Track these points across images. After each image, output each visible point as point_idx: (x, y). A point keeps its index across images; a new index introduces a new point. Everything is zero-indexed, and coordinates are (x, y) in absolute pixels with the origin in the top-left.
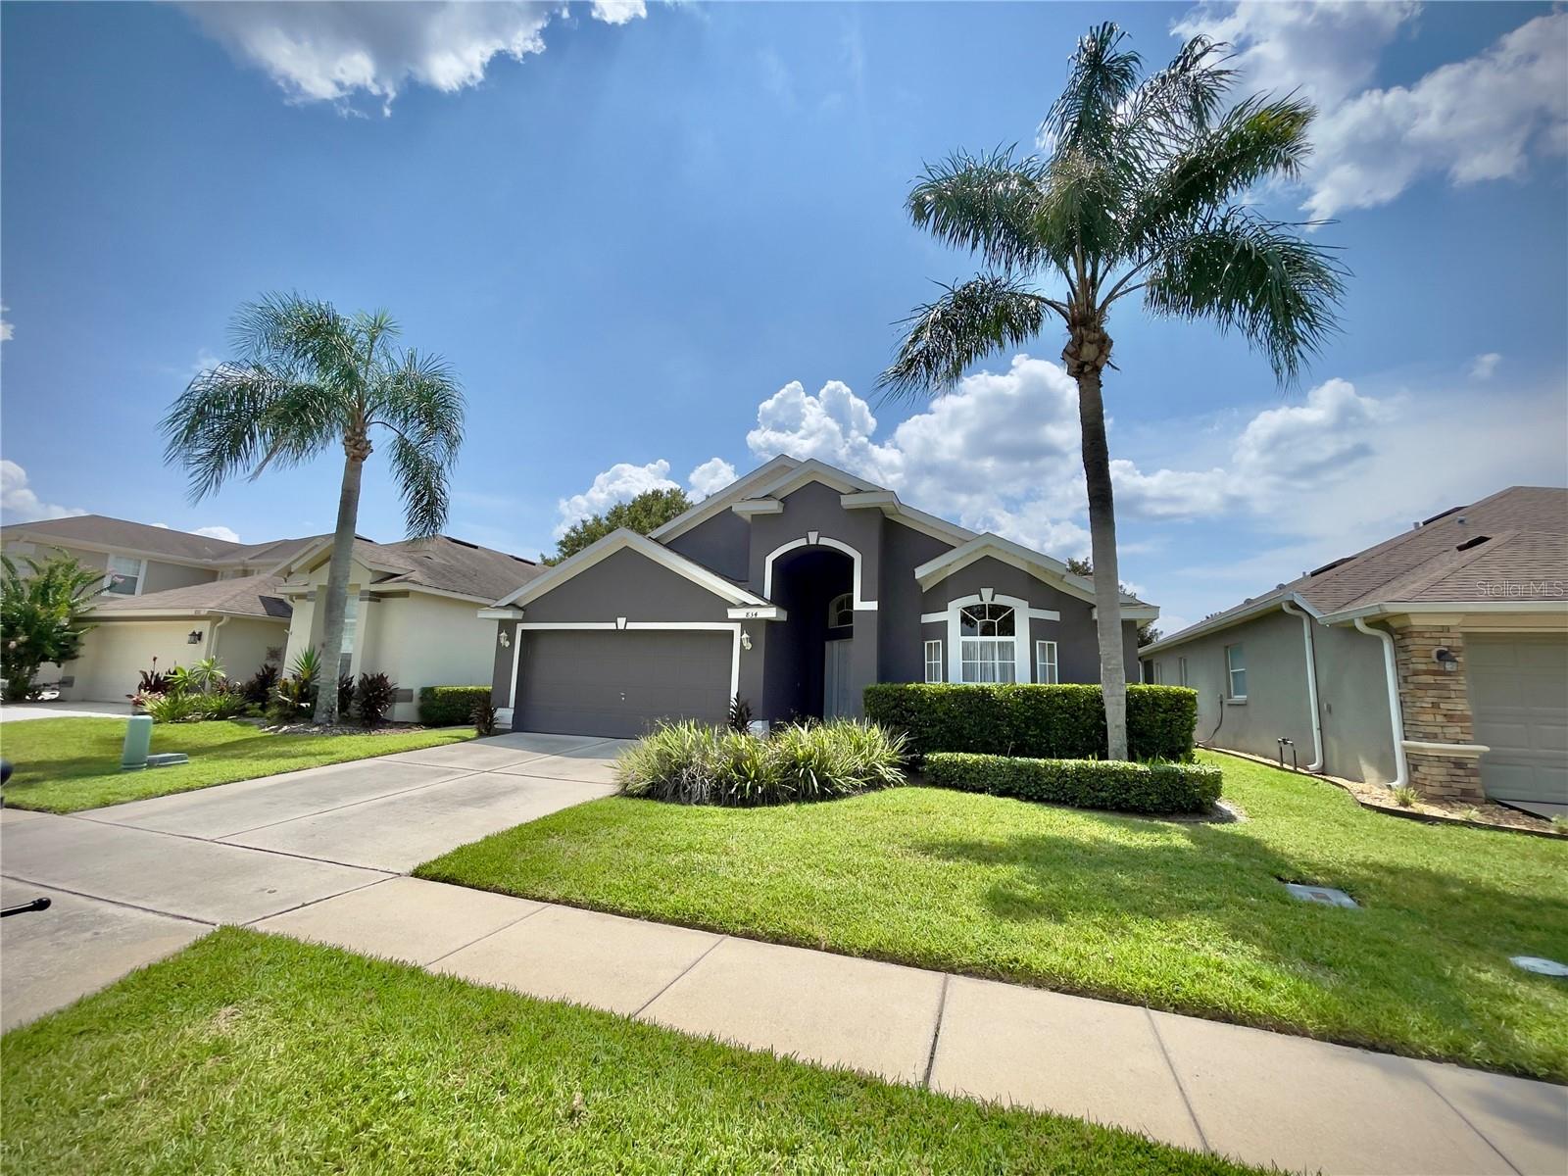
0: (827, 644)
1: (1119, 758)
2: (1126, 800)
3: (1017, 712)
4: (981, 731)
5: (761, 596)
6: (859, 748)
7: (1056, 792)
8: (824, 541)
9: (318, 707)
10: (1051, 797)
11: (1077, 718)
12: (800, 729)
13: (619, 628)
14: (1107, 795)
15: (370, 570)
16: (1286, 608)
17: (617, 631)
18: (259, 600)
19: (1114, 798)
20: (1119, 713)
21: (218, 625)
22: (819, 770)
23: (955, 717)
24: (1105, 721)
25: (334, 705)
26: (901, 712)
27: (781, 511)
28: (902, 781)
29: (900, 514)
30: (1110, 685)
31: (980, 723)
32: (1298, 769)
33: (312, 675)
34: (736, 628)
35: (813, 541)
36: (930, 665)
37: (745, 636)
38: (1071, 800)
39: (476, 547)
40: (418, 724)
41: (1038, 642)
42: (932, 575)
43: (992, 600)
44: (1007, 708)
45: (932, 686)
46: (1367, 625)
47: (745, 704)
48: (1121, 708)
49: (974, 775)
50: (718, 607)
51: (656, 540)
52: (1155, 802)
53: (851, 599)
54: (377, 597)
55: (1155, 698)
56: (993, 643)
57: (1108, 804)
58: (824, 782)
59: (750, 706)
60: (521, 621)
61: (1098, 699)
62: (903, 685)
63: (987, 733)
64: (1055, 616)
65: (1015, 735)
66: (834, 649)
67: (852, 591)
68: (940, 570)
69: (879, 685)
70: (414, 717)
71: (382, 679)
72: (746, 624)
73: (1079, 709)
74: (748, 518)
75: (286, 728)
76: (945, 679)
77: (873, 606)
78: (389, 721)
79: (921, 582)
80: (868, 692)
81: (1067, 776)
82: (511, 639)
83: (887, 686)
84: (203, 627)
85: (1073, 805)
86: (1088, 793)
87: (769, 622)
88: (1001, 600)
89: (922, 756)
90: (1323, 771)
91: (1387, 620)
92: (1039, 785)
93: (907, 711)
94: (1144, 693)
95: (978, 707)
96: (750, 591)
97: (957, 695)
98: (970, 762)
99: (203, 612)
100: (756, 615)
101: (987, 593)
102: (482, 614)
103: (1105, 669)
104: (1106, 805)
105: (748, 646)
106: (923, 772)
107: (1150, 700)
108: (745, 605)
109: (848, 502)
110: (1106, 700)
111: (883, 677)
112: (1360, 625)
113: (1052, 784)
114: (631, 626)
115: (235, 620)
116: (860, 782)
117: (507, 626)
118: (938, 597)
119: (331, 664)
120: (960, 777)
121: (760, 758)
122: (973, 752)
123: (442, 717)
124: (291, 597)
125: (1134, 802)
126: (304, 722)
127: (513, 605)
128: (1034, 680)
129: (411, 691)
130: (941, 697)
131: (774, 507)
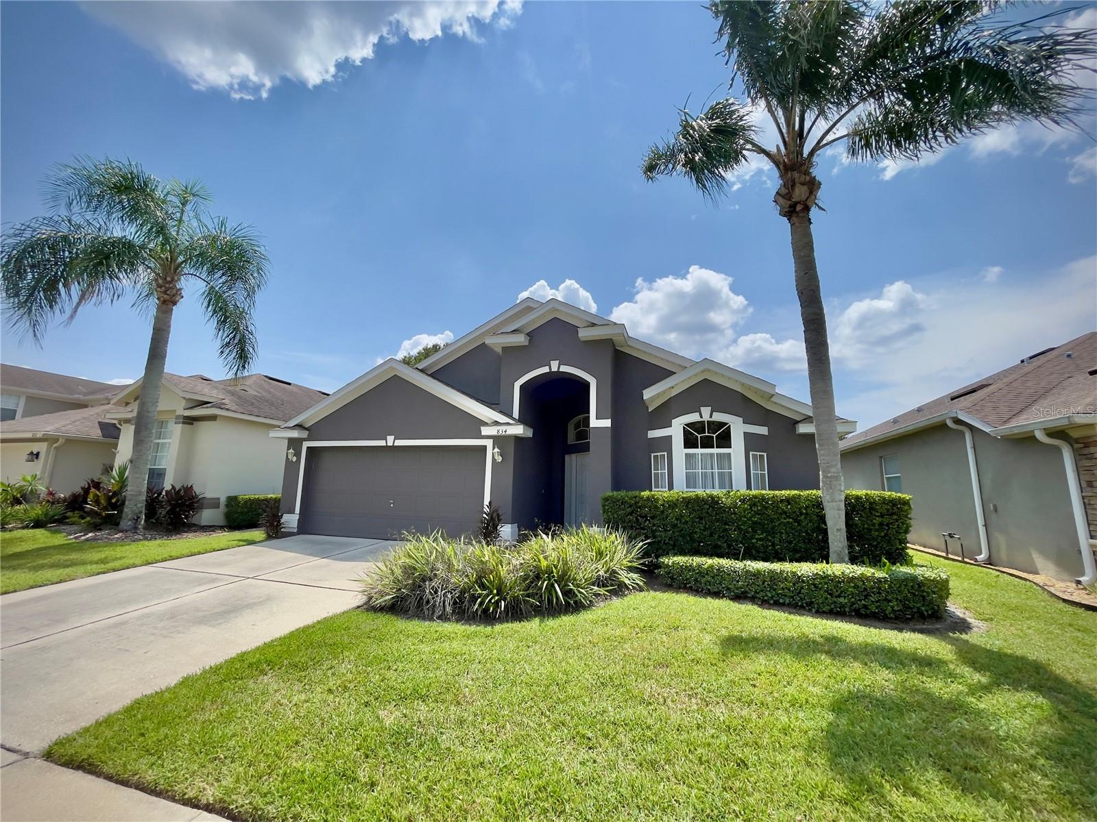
0: (567, 457)
1: (841, 561)
2: (865, 607)
3: (745, 517)
4: (711, 535)
5: (510, 416)
6: (600, 554)
7: (792, 597)
8: (564, 369)
9: (124, 515)
10: (787, 601)
11: (799, 522)
12: (544, 536)
13: (388, 445)
14: (846, 601)
15: (184, 398)
16: (950, 423)
17: (387, 447)
18: (97, 425)
19: (853, 604)
20: (839, 517)
21: (55, 445)
22: (563, 579)
23: (686, 522)
24: (826, 525)
25: (141, 512)
26: (636, 518)
27: (527, 344)
28: (641, 584)
29: (628, 346)
30: (831, 491)
31: (710, 528)
32: (965, 560)
33: (121, 488)
34: (489, 443)
35: (554, 369)
36: (656, 475)
37: (496, 450)
38: (807, 605)
39: (290, 384)
40: (222, 528)
41: (751, 453)
42: (658, 396)
43: (711, 417)
44: (735, 513)
45: (661, 493)
46: (1048, 436)
47: (497, 511)
48: (840, 512)
49: (709, 579)
50: (473, 425)
51: (422, 371)
52: (896, 608)
53: (588, 418)
54: (190, 421)
55: (871, 503)
56: (712, 455)
57: (847, 609)
58: (568, 593)
59: (500, 512)
60: (305, 440)
61: (818, 504)
62: (637, 493)
63: (716, 537)
64: (763, 431)
65: (743, 538)
66: (571, 461)
67: (588, 412)
68: (664, 392)
69: (615, 493)
70: (221, 520)
71: (189, 489)
72: (498, 440)
73: (801, 514)
74: (499, 350)
75: (90, 535)
76: (671, 487)
77: (607, 423)
78: (195, 525)
79: (647, 403)
80: (606, 499)
81: (803, 581)
82: (298, 454)
83: (623, 493)
84: (41, 447)
85: (810, 610)
86: (826, 599)
87: (517, 439)
88: (719, 417)
89: (658, 560)
90: (990, 562)
91: (1067, 431)
92: (775, 590)
93: (642, 517)
94: (861, 498)
95: (708, 513)
96: (501, 412)
97: (687, 502)
98: (706, 566)
99: (39, 435)
100: (505, 432)
101: (706, 411)
102: (273, 434)
103: (824, 476)
104: (844, 611)
105: (499, 459)
106: (659, 575)
107: (867, 505)
108: (496, 423)
109: (584, 334)
110: (825, 504)
111: (616, 486)
112: (1040, 436)
113: (789, 590)
114: (399, 443)
115: (70, 441)
116: (602, 591)
117: (294, 444)
118: (663, 415)
119: (138, 478)
120: (696, 580)
121: (503, 571)
122: (705, 555)
123: (244, 520)
124: (120, 421)
125: (873, 608)
126: (110, 529)
127: (300, 426)
128: (749, 487)
129: (219, 499)
130: (673, 505)
131: (521, 339)
